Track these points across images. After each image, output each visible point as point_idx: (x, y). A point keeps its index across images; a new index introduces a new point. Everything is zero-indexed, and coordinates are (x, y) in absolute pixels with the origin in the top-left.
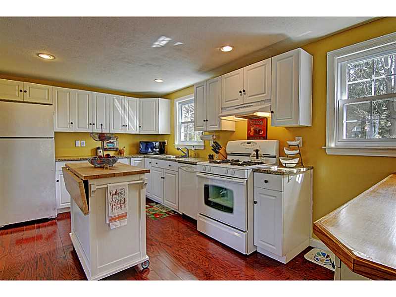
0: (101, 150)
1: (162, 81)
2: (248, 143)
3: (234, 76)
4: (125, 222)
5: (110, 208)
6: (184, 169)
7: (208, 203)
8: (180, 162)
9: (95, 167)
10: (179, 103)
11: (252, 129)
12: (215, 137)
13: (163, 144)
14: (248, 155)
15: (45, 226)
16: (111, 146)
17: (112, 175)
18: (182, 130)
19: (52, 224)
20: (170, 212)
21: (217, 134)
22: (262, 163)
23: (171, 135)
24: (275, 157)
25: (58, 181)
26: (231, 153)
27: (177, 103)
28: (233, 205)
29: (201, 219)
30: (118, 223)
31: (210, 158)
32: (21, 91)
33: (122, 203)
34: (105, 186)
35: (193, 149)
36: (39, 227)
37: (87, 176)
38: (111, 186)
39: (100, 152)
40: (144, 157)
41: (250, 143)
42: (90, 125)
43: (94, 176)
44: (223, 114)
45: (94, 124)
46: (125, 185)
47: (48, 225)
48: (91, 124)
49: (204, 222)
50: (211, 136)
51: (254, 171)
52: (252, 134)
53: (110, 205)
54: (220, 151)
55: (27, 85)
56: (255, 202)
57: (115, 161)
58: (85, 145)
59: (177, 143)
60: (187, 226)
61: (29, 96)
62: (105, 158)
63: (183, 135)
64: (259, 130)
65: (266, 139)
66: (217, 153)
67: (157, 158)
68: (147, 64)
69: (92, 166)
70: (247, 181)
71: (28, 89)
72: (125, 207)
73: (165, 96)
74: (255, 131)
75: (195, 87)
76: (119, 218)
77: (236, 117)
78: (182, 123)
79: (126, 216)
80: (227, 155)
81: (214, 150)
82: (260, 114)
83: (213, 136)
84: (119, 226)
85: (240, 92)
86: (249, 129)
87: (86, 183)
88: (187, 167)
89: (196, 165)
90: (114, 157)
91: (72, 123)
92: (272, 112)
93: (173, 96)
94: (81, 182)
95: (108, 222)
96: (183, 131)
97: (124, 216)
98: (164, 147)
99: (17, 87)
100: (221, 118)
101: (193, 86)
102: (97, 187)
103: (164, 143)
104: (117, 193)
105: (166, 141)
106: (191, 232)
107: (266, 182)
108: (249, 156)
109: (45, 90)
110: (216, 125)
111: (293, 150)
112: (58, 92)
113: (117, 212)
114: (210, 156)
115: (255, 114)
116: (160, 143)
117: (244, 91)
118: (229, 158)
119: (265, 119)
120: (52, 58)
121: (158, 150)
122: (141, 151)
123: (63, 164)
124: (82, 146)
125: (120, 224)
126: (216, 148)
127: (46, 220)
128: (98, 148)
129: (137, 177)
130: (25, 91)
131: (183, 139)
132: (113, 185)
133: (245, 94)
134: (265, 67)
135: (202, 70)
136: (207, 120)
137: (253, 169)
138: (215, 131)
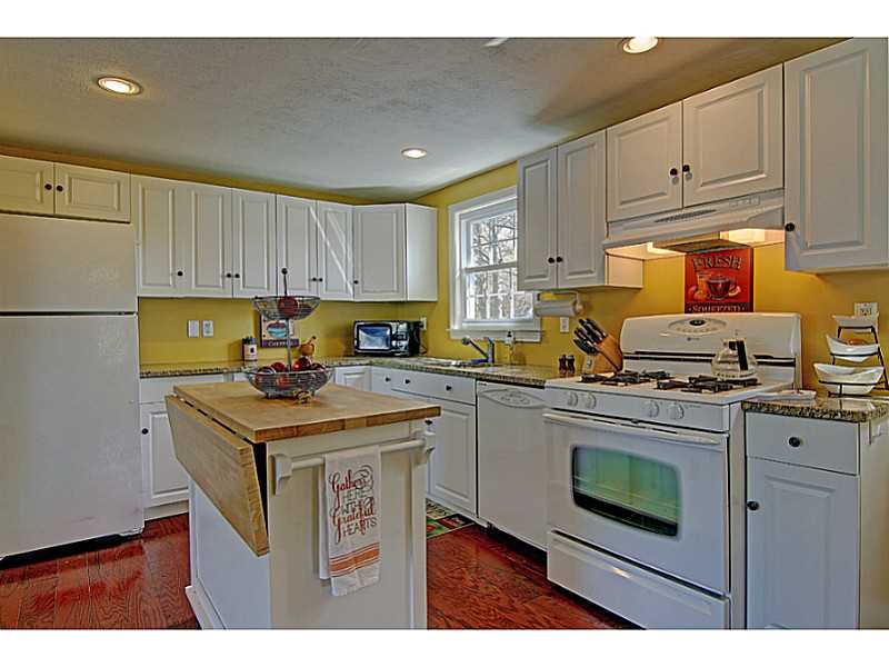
0: (255, 347)
1: (423, 155)
2: (692, 323)
3: (650, 128)
4: (373, 573)
5: (332, 529)
6: (495, 398)
7: (583, 501)
8: (480, 378)
9: (267, 397)
10: (461, 217)
11: (702, 281)
12: (579, 307)
13: (415, 330)
14: (707, 358)
15: (113, 559)
16: (279, 334)
17: (339, 426)
18: (471, 290)
19: (130, 553)
20: (450, 518)
21: (585, 297)
22: (753, 383)
23: (440, 306)
24: (793, 364)
25: (145, 431)
26: (637, 353)
27: (457, 214)
28: (677, 512)
29: (558, 547)
30: (353, 578)
31: (562, 367)
32: (48, 187)
33: (365, 514)
34: (318, 461)
35: (509, 340)
36: (97, 561)
37: (265, 431)
38: (332, 462)
39: (252, 350)
40: (371, 364)
41: (703, 323)
42: (227, 279)
43: (284, 429)
44: (613, 239)
45: (237, 276)
46: (373, 456)
47: (121, 556)
48: (229, 276)
49: (573, 557)
50: (570, 303)
51: (749, 407)
52: (700, 295)
53: (330, 520)
54: (603, 347)
55: (63, 172)
56: (753, 506)
57: (322, 380)
58: (211, 334)
59: (455, 327)
60: (512, 565)
61: (70, 201)
62: (295, 370)
63: (471, 303)
64: (726, 286)
65: (752, 311)
66: (591, 351)
67: (408, 368)
68: (394, 102)
69: (259, 392)
70: (728, 439)
71: (67, 181)
72: (374, 525)
73: (422, 198)
74: (712, 286)
75: (519, 166)
76: (356, 560)
77: (655, 246)
78: (469, 271)
79: (376, 553)
80: (622, 357)
81: (582, 344)
82: (737, 236)
83: (575, 304)
84: (359, 585)
85: (674, 172)
86: (690, 282)
87: (260, 450)
88: (503, 394)
89: (543, 387)
90: (319, 366)
91: (180, 274)
92: (790, 227)
93: (444, 198)
94: (247, 450)
95: (323, 576)
96: (473, 293)
97: (370, 554)
98: (418, 335)
99: (38, 175)
100: (609, 251)
101: (513, 163)
102: (294, 465)
103: (417, 325)
104: (350, 484)
105: (423, 320)
106: (529, 585)
107: (795, 442)
108: (710, 361)
109: (113, 183)
110: (591, 272)
111: (858, 342)
112: (143, 190)
113: (354, 543)
114: (562, 361)
115: (723, 235)
116: (409, 324)
117: (686, 168)
118: (628, 366)
119: (744, 250)
120: (134, 90)
121: (404, 343)
122: (357, 347)
123: (166, 386)
124: (205, 334)
125: (362, 582)
126: (589, 337)
127: (114, 541)
128: (247, 341)
129: (403, 429)
130: (60, 189)
131: (471, 315)
132: (341, 456)
133: (690, 176)
134: (760, 95)
135: (545, 117)
136: (559, 260)
137: (743, 402)
138: (580, 291)
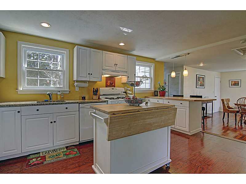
26: (103, 94)
41: (113, 89)
52: (108, 84)
59: (21, 88)
65: (115, 87)
74: (110, 83)
85: (115, 64)
86: (107, 82)
92: (128, 77)
110: (99, 78)
114: (83, 97)
136: (91, 74)
